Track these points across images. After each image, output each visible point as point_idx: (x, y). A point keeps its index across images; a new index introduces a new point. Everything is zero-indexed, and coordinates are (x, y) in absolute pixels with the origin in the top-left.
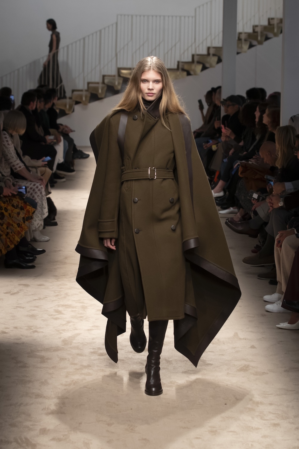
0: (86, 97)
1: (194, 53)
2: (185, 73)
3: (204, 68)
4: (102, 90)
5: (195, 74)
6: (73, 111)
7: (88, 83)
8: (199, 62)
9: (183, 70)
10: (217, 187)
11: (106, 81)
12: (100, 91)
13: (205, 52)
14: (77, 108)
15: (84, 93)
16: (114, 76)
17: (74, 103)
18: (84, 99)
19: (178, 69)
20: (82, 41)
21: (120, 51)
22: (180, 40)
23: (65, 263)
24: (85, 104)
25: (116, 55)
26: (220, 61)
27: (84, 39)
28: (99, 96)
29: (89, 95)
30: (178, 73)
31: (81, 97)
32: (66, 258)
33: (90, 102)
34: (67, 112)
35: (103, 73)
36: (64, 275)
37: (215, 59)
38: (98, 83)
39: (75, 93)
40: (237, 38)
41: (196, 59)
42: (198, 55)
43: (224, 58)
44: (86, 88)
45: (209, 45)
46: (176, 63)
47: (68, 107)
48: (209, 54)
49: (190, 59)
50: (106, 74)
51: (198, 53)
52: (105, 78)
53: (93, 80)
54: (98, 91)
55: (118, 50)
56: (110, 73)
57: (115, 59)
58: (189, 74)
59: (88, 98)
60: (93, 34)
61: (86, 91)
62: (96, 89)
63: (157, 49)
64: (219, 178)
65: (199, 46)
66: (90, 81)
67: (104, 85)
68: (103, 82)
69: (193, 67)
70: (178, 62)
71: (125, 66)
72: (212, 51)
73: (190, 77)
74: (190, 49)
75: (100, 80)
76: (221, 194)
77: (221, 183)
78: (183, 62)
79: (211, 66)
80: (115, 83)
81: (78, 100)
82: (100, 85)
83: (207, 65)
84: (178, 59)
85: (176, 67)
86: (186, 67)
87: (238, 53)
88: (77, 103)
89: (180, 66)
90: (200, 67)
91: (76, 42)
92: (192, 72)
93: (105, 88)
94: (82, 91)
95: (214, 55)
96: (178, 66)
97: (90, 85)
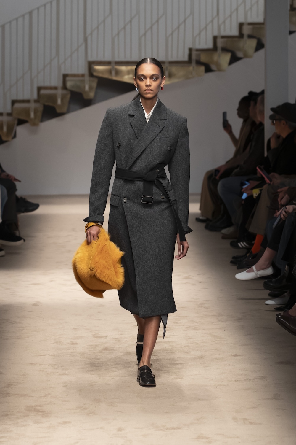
0: (35, 112)
1: (216, 33)
2: (203, 68)
3: (234, 59)
4: (62, 100)
5: (220, 70)
6: (15, 136)
7: (39, 89)
8: (225, 50)
9: (199, 63)
10: (262, 261)
11: (69, 84)
12: (59, 101)
13: (235, 32)
14: (20, 130)
15: (32, 105)
16: (83, 75)
17: (16, 122)
18: (32, 115)
19: (190, 61)
20: (27, 17)
21: (91, 34)
22: (192, 12)
23: (8, 394)
24: (35, 124)
25: (86, 40)
26: (260, 46)
27: (31, 13)
28: (59, 111)
29: (41, 109)
30: (191, 68)
31: (27, 112)
32: (9, 386)
33: (42, 121)
34: (4, 139)
35: (63, 72)
36: (7, 415)
37: (253, 43)
38: (56, 88)
39: (17, 105)
40: (289, 8)
41: (220, 43)
42: (223, 37)
43: (268, 41)
44: (35, 96)
45: (242, 20)
46: (187, 52)
47: (5, 129)
48: (241, 35)
49: (210, 45)
50: (68, 72)
51: (223, 33)
52: (68, 78)
53: (47, 84)
54: (55, 101)
55: (88, 31)
56: (75, 71)
57: (84, 46)
58: (208, 70)
59: (40, 114)
60: (45, 5)
61: (36, 101)
62: (53, 98)
63: (155, 27)
64: (264, 245)
65: (224, 22)
66: (41, 84)
67: (65, 92)
68: (64, 87)
69: (216, 57)
70: (190, 50)
71: (100, 58)
72: (247, 30)
73: (210, 74)
74: (209, 27)
75: (60, 84)
76: (269, 271)
77: (267, 253)
78: (197, 50)
79: (246, 56)
80: (84, 87)
81: (22, 117)
82: (60, 92)
83: (240, 54)
84: (189, 45)
85: (186, 58)
86: (204, 58)
87: (291, 33)
88: (21, 122)
89: (194, 57)
90: (227, 57)
91: (17, 19)
92: (213, 67)
93: (69, 96)
94: (28, 101)
95: (250, 37)
96: (190, 56)
97: (43, 92)
